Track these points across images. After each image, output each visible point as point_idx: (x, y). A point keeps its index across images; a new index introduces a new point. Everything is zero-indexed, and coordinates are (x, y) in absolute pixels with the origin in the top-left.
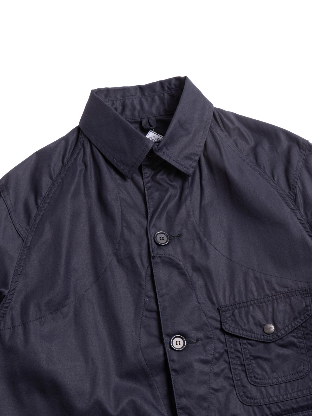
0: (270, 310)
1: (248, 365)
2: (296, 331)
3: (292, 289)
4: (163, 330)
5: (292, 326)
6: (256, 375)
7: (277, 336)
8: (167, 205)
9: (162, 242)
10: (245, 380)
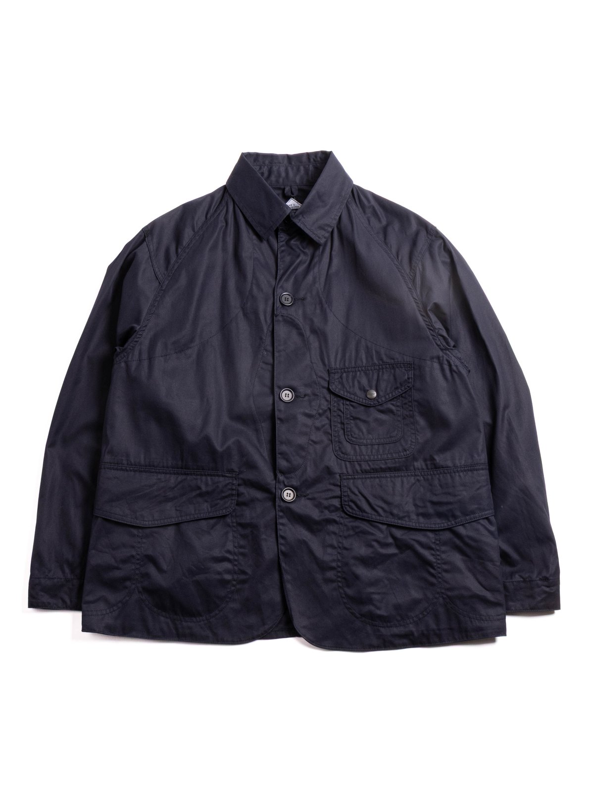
0: (375, 377)
1: (347, 424)
2: (395, 399)
3: (398, 362)
4: (275, 382)
5: (392, 394)
6: (353, 434)
7: (378, 401)
8: (296, 270)
9: (287, 303)
10: (342, 437)
